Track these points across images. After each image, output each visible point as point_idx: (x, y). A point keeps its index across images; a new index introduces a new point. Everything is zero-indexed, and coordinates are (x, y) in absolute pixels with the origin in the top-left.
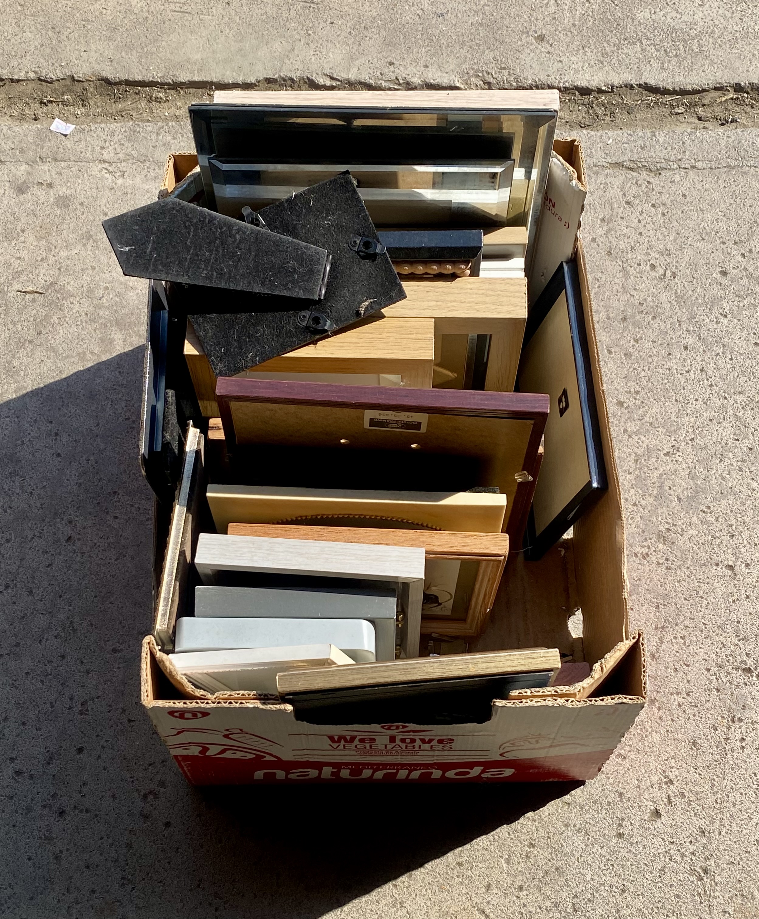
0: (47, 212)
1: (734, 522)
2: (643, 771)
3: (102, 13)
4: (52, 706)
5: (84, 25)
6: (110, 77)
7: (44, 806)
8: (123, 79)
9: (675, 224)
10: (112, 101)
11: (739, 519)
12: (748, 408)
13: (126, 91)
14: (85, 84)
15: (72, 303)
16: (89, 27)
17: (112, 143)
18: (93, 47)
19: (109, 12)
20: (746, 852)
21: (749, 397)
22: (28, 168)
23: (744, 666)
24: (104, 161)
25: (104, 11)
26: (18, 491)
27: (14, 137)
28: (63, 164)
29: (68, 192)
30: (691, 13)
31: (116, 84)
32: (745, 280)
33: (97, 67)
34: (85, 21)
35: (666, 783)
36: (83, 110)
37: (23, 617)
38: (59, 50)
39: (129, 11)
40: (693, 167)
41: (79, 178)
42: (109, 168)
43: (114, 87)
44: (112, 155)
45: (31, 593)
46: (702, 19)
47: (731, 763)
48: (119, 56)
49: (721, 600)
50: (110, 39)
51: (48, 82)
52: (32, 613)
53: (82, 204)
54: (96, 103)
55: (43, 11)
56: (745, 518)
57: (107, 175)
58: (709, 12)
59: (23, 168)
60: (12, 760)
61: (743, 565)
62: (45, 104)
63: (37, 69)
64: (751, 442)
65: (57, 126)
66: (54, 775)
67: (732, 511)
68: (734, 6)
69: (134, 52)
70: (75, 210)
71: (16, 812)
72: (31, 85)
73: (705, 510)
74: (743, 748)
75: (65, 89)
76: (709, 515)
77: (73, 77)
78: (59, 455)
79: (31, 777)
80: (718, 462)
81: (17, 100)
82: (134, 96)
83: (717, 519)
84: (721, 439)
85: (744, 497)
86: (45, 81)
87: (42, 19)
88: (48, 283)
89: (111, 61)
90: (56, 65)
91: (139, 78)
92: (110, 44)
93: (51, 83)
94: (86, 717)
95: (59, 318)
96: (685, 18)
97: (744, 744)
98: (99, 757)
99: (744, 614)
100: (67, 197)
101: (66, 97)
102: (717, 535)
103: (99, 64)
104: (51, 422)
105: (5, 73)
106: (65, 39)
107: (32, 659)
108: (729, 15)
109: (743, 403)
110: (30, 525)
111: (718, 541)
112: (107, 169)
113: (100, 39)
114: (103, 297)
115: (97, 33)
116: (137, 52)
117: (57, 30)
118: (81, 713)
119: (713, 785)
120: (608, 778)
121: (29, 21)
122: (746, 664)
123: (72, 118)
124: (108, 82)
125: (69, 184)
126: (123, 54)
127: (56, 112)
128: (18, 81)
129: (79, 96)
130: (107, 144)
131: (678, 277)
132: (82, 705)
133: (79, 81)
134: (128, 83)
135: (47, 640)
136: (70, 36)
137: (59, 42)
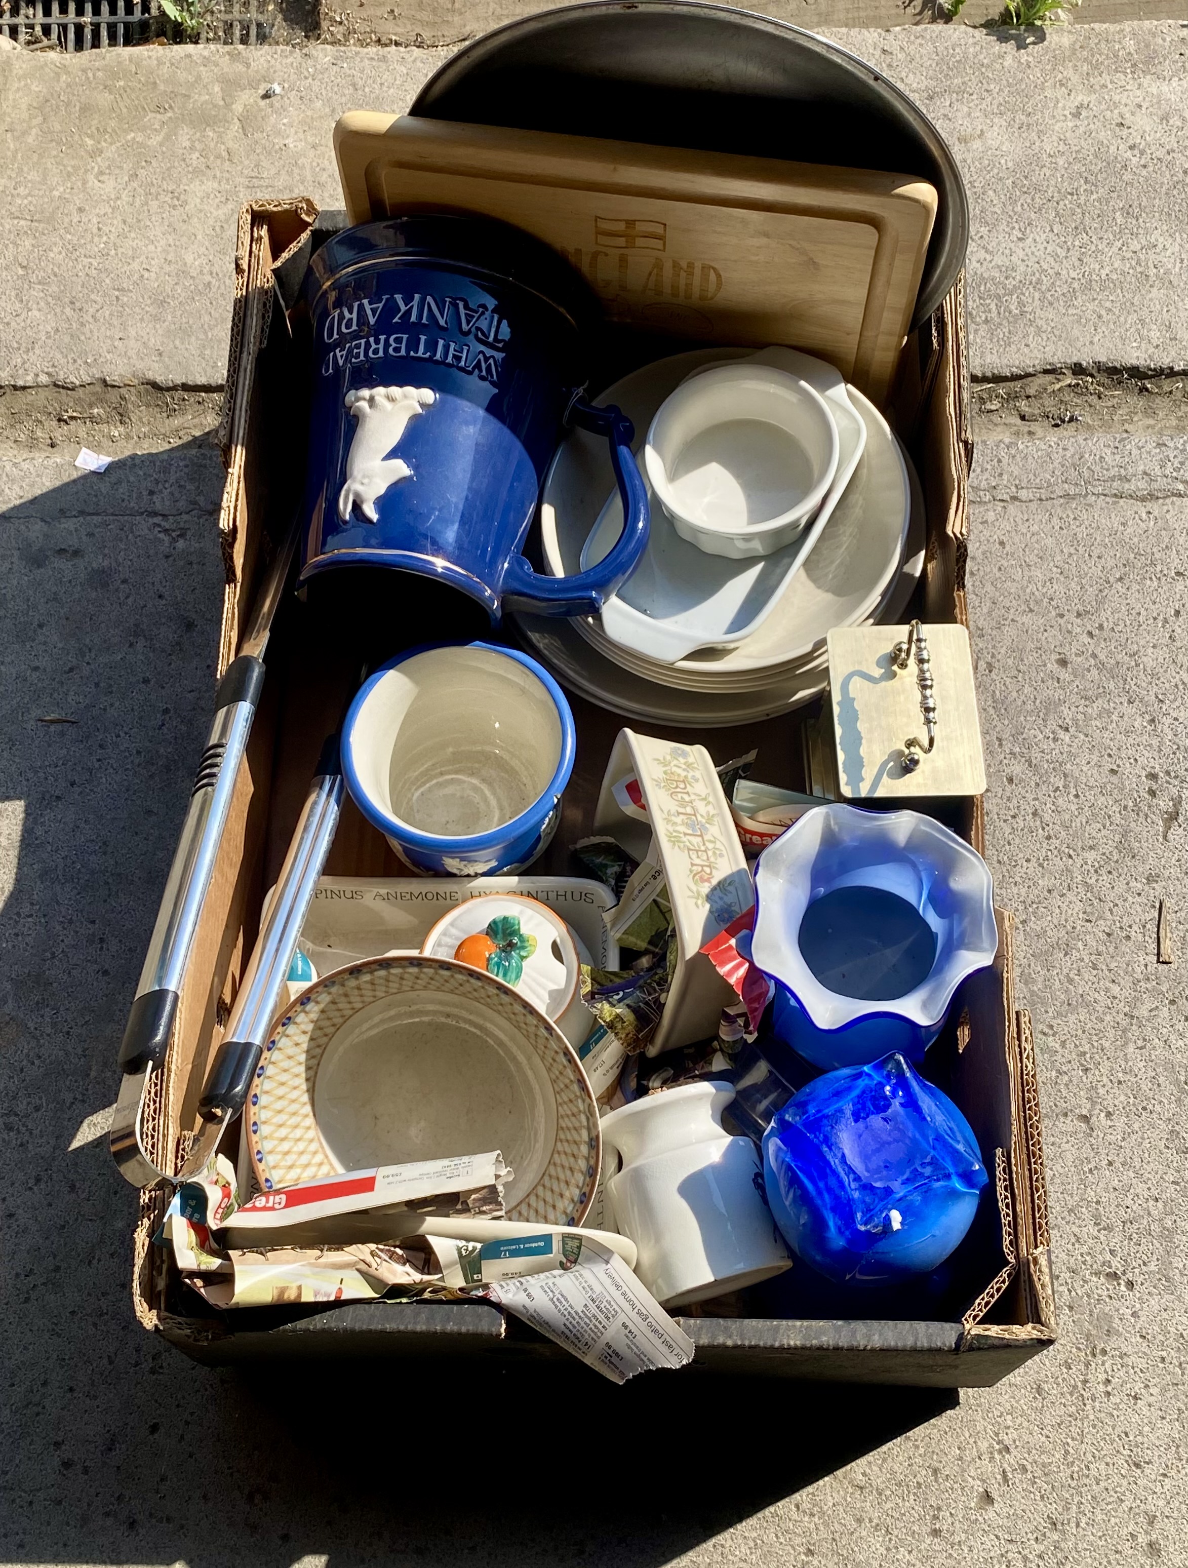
0: (77, 596)
1: (1087, 1048)
2: (967, 1435)
3: (142, 276)
4: (111, 1363)
5: (117, 297)
6: (159, 379)
7: (107, 1514)
8: (179, 382)
9: (989, 588)
10: (165, 415)
11: (1095, 1044)
12: (1103, 871)
13: (184, 399)
14: (123, 391)
15: (118, 736)
16: (125, 299)
17: (167, 485)
18: (133, 333)
19: (153, 274)
20: (1117, 1552)
21: (1104, 854)
22: (45, 528)
23: (1108, 1270)
24: (155, 514)
25: (146, 275)
26: (48, 1030)
27: (23, 479)
28: (97, 519)
29: (106, 563)
30: (1007, 252)
31: (169, 389)
32: (1094, 672)
33: (140, 365)
34: (118, 290)
35: (1000, 1452)
36: (121, 429)
37: (63, 1227)
38: (82, 338)
39: (183, 273)
40: (1015, 498)
41: (121, 540)
42: (163, 523)
43: (166, 394)
44: (167, 503)
45: (73, 1188)
46: (1023, 261)
47: (1092, 1417)
48: (171, 345)
49: (1073, 1169)
50: (156, 319)
51: (68, 389)
52: (77, 1219)
53: (124, 581)
54: (140, 419)
55: (56, 276)
56: (1103, 1042)
57: (162, 536)
58: (1033, 249)
59: (37, 527)
60: (57, 1445)
61: (1103, 1115)
62: (65, 421)
63: (50, 370)
64: (1108, 923)
65: (85, 460)
66: (118, 1468)
67: (1084, 1032)
68: (1070, 239)
69: (193, 339)
70: (117, 590)
71: (68, 1524)
72: (43, 394)
73: (1046, 1030)
74: (1108, 1394)
75: (93, 399)
76: (1051, 1038)
77: (105, 381)
78: (106, 973)
79: (86, 1471)
80: (1062, 955)
81: (23, 417)
82: (197, 406)
83: (1063, 1044)
84: (1066, 921)
85: (1101, 1010)
86: (63, 387)
87: (56, 289)
88: (82, 706)
89: (160, 354)
90: (79, 361)
91: (202, 380)
92: (158, 326)
93: (73, 389)
94: (161, 1377)
95: (99, 760)
96: (999, 260)
97: (1109, 1389)
98: (182, 1437)
99: (1106, 1190)
100: (103, 572)
101: (96, 411)
102: (1064, 1069)
103: (142, 359)
104: (93, 922)
105: (4, 376)
106: (91, 320)
107: (79, 1291)
108: (1062, 253)
109: (1096, 864)
110: (68, 1083)
111: (1066, 1078)
112: (159, 526)
113: (142, 320)
114: (163, 725)
115: (137, 310)
116: (197, 338)
117: (78, 305)
118: (153, 1371)
119: (1067, 1452)
120: (917, 1447)
121: (36, 292)
122: (1110, 1267)
123: (106, 442)
124: (155, 385)
125: (106, 551)
126: (177, 342)
127: (82, 433)
128: (24, 388)
129: (115, 408)
130: (160, 486)
131: (995, 671)
132: (153, 1359)
133: (114, 386)
134: (186, 387)
135: (99, 1260)
136: (98, 315)
137: (82, 324)
